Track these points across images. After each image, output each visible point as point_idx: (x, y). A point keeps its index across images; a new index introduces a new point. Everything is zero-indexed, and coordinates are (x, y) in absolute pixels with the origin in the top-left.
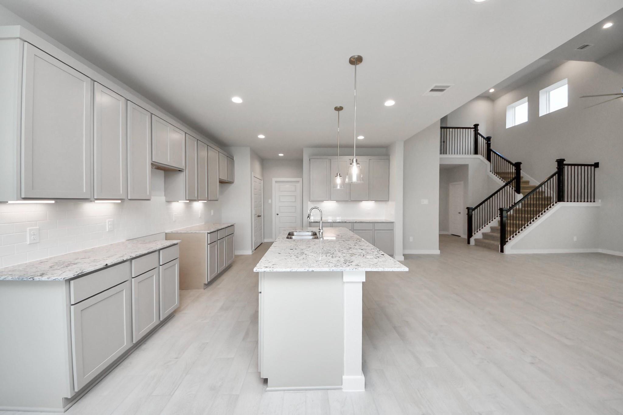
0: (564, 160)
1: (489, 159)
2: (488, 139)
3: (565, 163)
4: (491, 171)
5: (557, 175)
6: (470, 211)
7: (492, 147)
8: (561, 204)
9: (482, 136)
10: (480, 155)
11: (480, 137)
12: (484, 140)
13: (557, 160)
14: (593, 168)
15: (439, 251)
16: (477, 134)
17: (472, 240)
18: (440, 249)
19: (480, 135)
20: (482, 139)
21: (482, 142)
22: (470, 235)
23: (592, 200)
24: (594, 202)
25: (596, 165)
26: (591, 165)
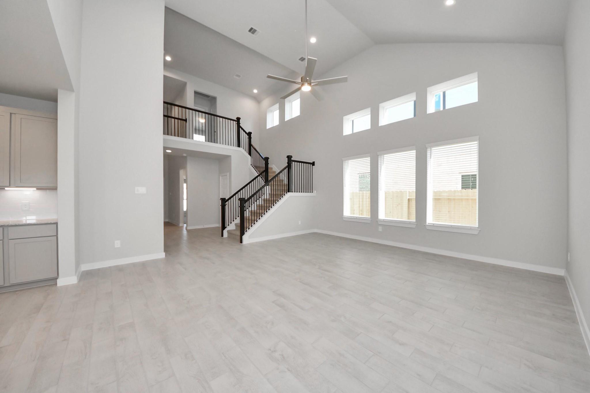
0: (291, 157)
1: (250, 154)
2: (249, 134)
3: (292, 159)
4: (251, 165)
5: (287, 169)
6: (224, 201)
7: (252, 143)
8: (289, 194)
9: (244, 131)
10: (242, 148)
11: (242, 131)
12: (246, 135)
13: (287, 156)
14: (311, 165)
15: (164, 253)
16: (239, 127)
17: (225, 232)
18: (166, 250)
19: (242, 129)
20: (244, 133)
21: (244, 137)
22: (224, 227)
23: (311, 191)
24: (312, 192)
25: (313, 164)
26: (310, 163)
